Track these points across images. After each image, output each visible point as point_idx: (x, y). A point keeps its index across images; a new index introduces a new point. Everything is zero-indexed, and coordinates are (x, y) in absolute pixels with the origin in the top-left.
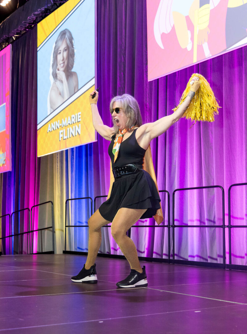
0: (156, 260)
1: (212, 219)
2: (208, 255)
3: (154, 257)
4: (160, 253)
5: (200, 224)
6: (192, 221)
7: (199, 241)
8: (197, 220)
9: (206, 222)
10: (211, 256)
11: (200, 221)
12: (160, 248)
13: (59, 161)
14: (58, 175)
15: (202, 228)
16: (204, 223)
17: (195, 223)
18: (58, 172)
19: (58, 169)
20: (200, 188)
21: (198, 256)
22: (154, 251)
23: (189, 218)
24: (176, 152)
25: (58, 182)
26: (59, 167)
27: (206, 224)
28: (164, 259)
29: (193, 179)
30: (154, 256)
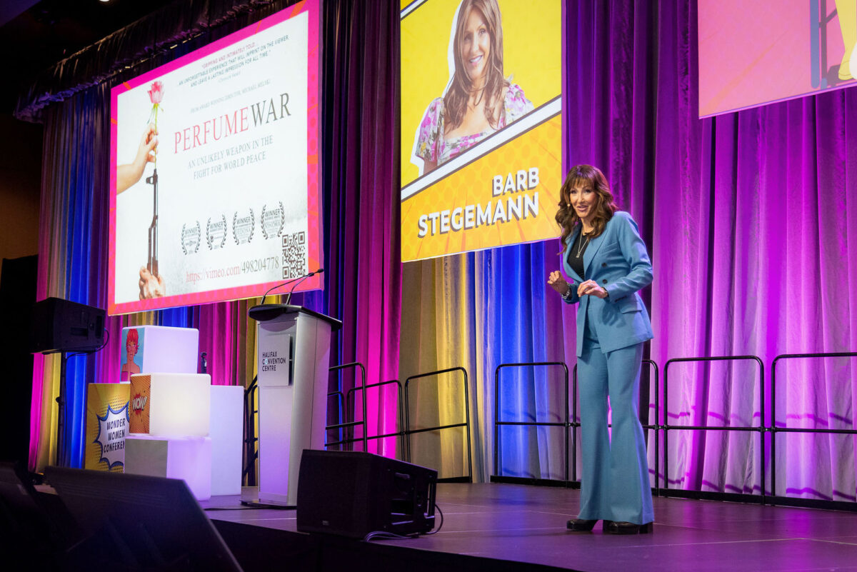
0: (708, 496)
1: (843, 414)
2: (834, 487)
3: (702, 490)
4: (717, 484)
5: (815, 425)
6: (796, 417)
7: (812, 460)
8: (809, 416)
9: (829, 420)
10: (840, 491)
11: (815, 417)
12: (717, 473)
13: (449, 272)
14: (447, 304)
15: (818, 434)
16: (826, 423)
17: (804, 423)
18: (447, 298)
19: (446, 289)
20: (816, 355)
21: (808, 490)
22: (704, 478)
23: (789, 411)
24: (758, 269)
25: (447, 320)
26: (449, 286)
27: (830, 427)
28: (728, 494)
29: (799, 330)
30: (704, 488)
